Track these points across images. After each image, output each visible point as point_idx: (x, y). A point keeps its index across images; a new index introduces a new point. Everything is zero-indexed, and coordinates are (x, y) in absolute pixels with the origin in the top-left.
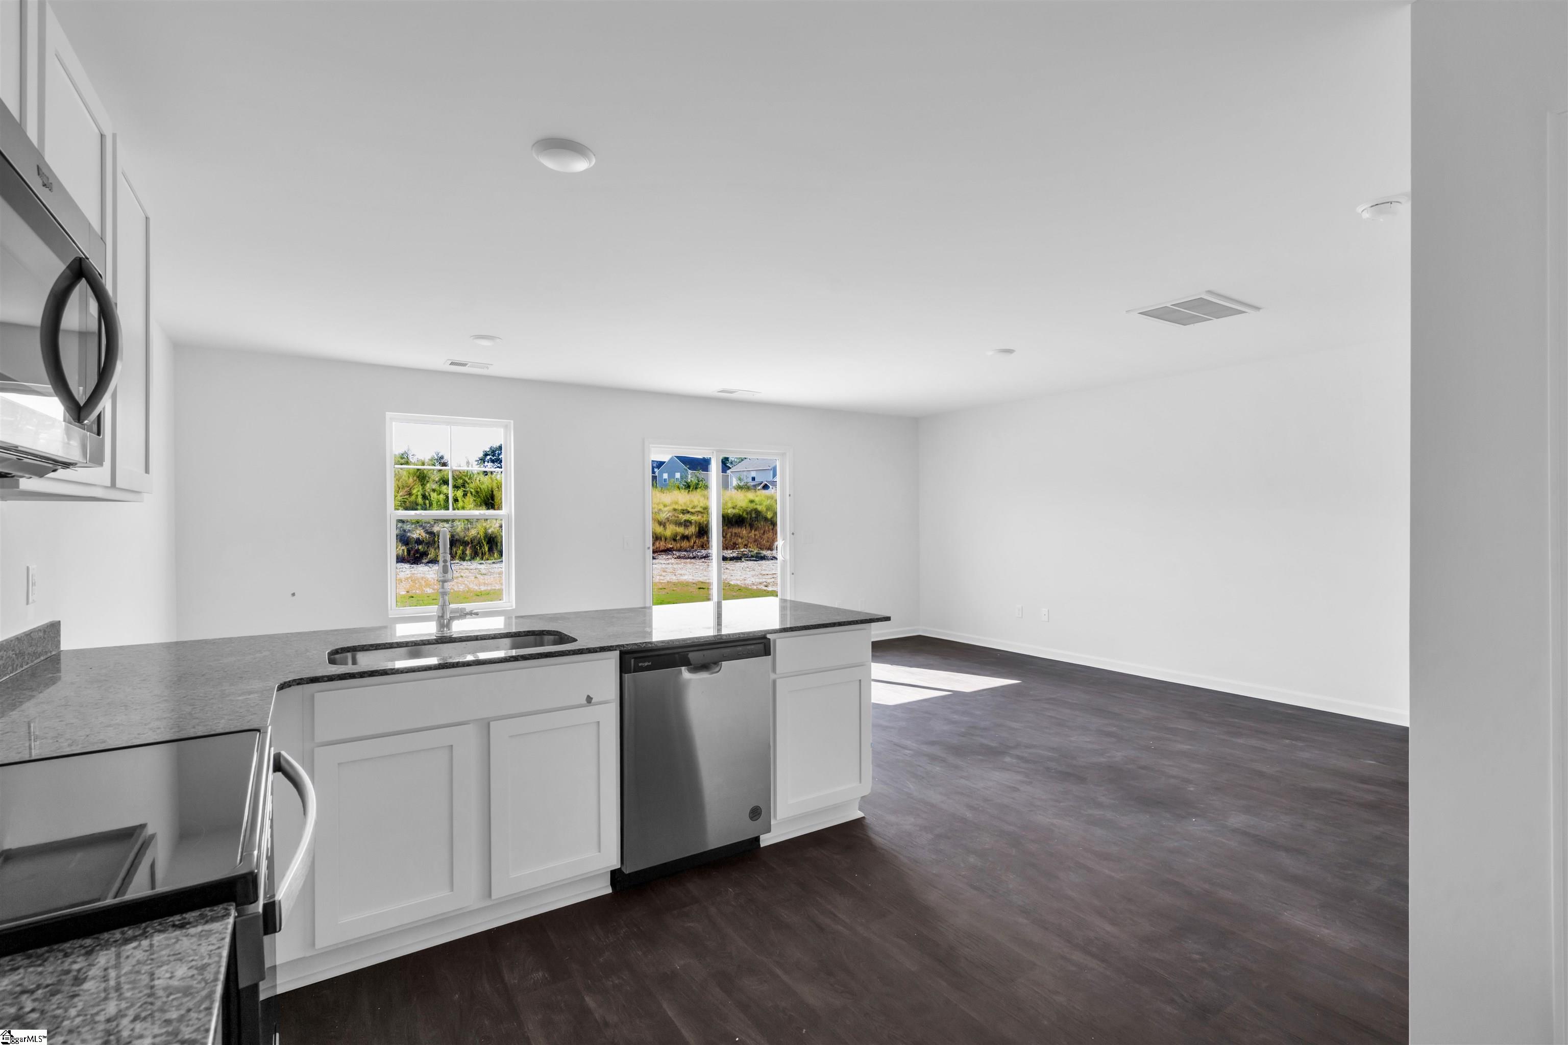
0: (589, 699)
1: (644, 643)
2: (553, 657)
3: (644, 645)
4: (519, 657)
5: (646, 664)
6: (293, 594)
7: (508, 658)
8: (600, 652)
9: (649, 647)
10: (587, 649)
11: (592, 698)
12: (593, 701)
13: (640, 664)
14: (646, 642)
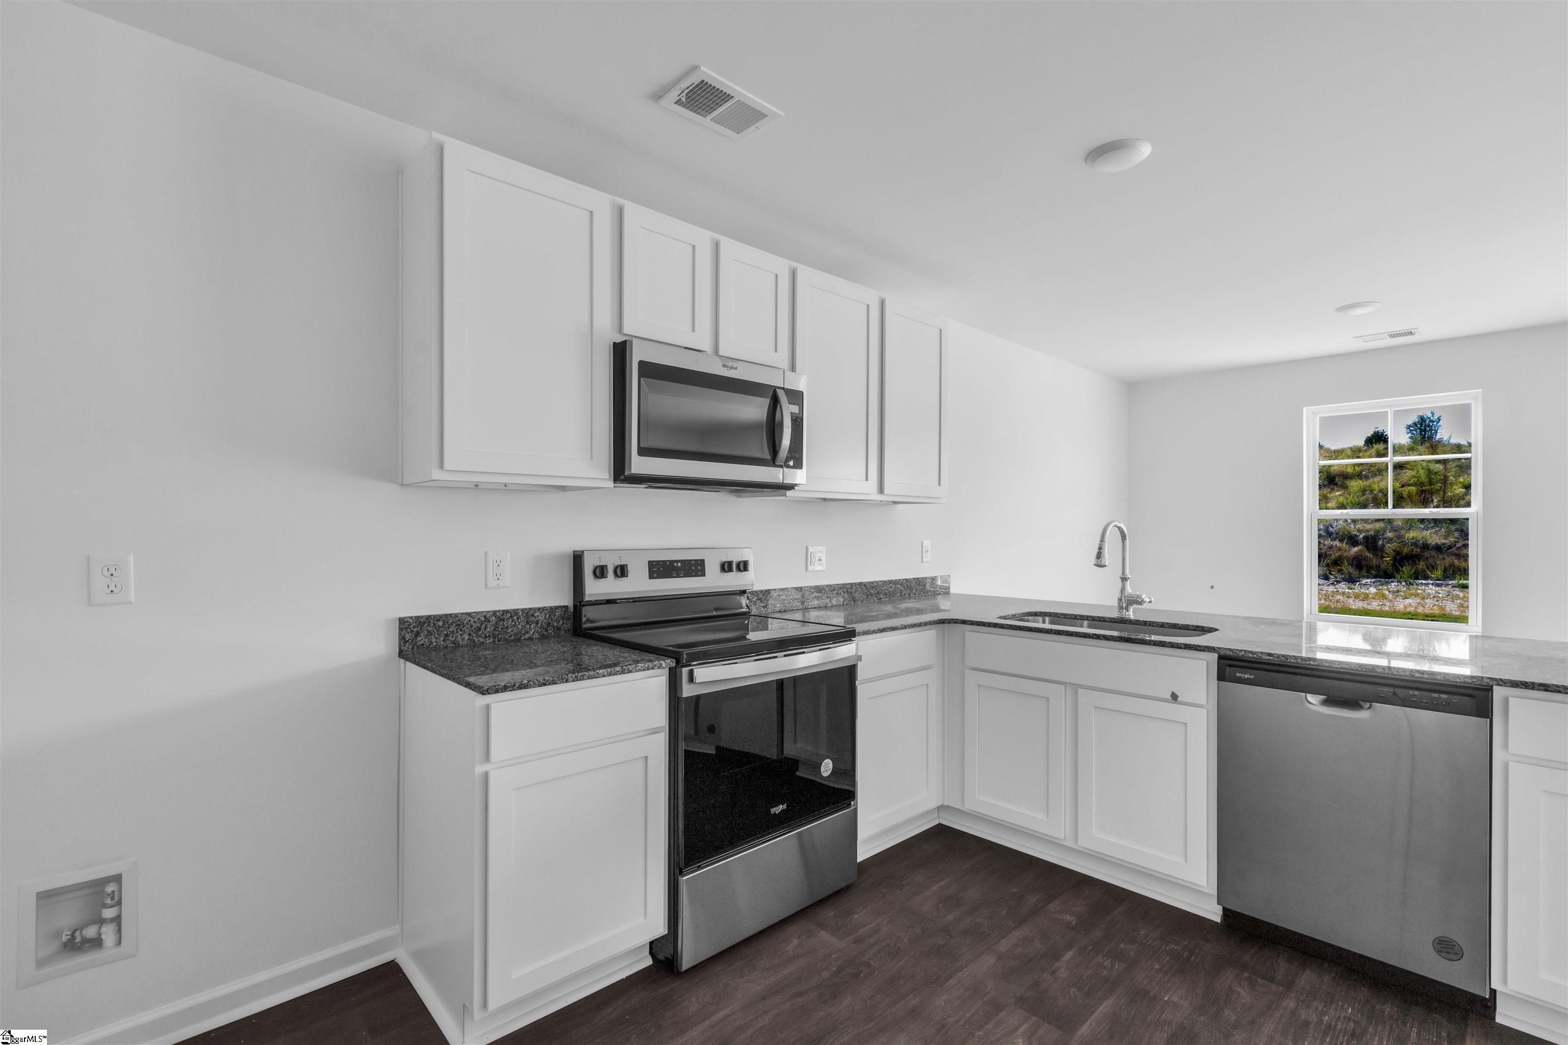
0: (1174, 697)
1: (1242, 650)
2: (1133, 643)
3: (1243, 653)
4: (1101, 637)
5: (1247, 676)
6: (1212, 587)
7: (1091, 635)
8: (1185, 649)
9: (1251, 657)
10: (1169, 643)
11: (1177, 696)
12: (1179, 699)
13: (1238, 675)
14: (1245, 651)
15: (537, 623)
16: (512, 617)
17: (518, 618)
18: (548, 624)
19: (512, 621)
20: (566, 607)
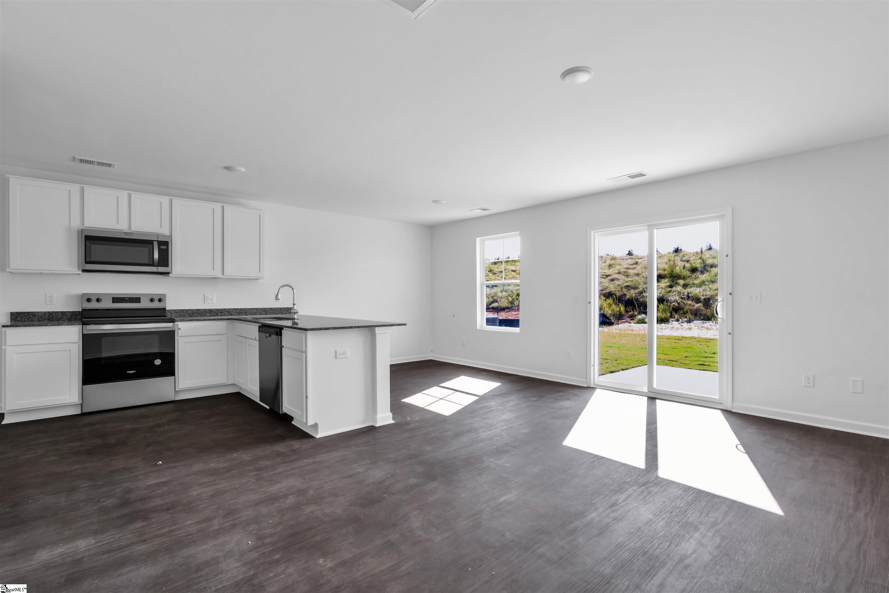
6: (454, 316)
15: (67, 316)
16: (56, 314)
17: (58, 314)
18: (72, 317)
19: (56, 315)
20: (80, 311)
